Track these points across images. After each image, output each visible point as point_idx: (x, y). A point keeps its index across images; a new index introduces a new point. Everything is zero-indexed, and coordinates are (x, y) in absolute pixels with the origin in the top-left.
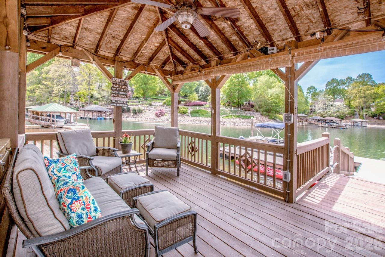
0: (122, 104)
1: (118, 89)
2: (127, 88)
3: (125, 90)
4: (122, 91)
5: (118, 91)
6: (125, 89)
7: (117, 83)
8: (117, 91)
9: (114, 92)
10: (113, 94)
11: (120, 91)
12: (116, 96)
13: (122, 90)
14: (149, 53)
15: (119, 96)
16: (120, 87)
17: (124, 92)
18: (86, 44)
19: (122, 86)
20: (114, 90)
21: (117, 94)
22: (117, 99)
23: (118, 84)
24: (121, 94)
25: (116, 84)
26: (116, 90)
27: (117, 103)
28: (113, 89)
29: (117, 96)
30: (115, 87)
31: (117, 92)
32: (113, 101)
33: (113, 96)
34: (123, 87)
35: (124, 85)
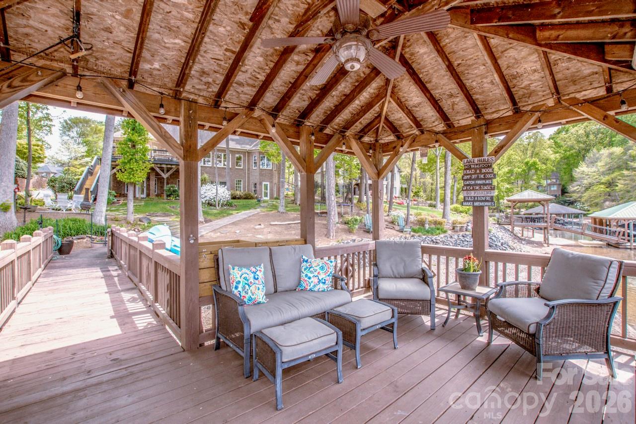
0: (483, 201)
1: (473, 176)
2: (490, 170)
3: (488, 176)
4: (481, 179)
5: (475, 179)
6: (488, 173)
7: (472, 166)
8: (473, 180)
9: (467, 183)
10: (467, 187)
11: (478, 179)
12: (471, 188)
13: (482, 176)
14: (540, 81)
15: (477, 188)
16: (478, 171)
17: (485, 179)
18: (434, 122)
19: (480, 169)
20: (467, 180)
21: (473, 185)
22: (472, 194)
23: (473, 168)
24: (480, 185)
25: (469, 168)
26: (470, 179)
27: (473, 201)
28: (465, 177)
29: (473, 189)
30: (468, 174)
31: (473, 182)
32: (467, 199)
33: (467, 190)
34: (484, 171)
35: (484, 168)
